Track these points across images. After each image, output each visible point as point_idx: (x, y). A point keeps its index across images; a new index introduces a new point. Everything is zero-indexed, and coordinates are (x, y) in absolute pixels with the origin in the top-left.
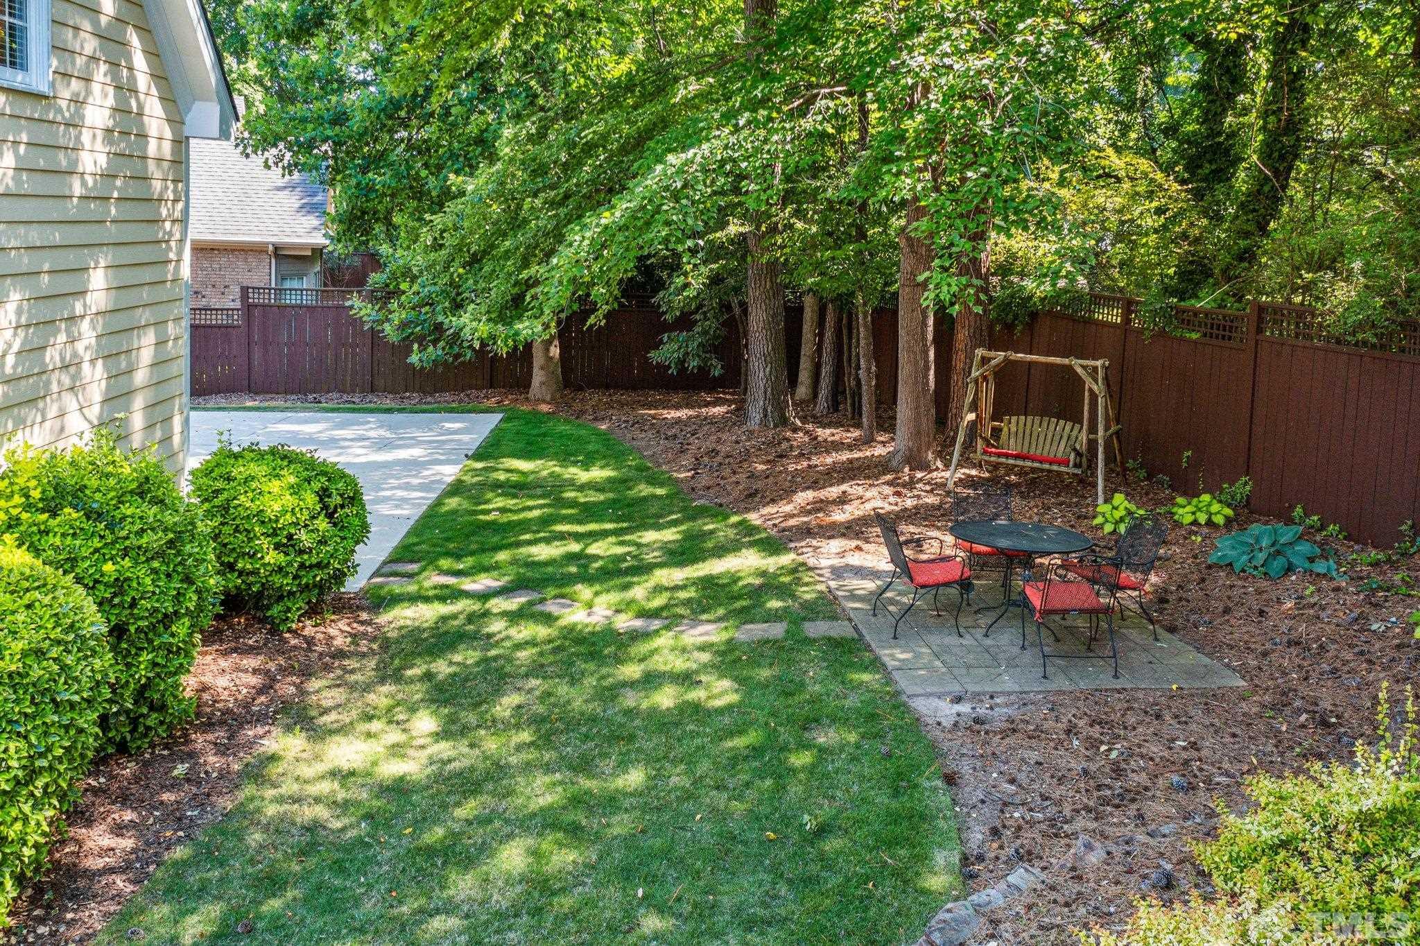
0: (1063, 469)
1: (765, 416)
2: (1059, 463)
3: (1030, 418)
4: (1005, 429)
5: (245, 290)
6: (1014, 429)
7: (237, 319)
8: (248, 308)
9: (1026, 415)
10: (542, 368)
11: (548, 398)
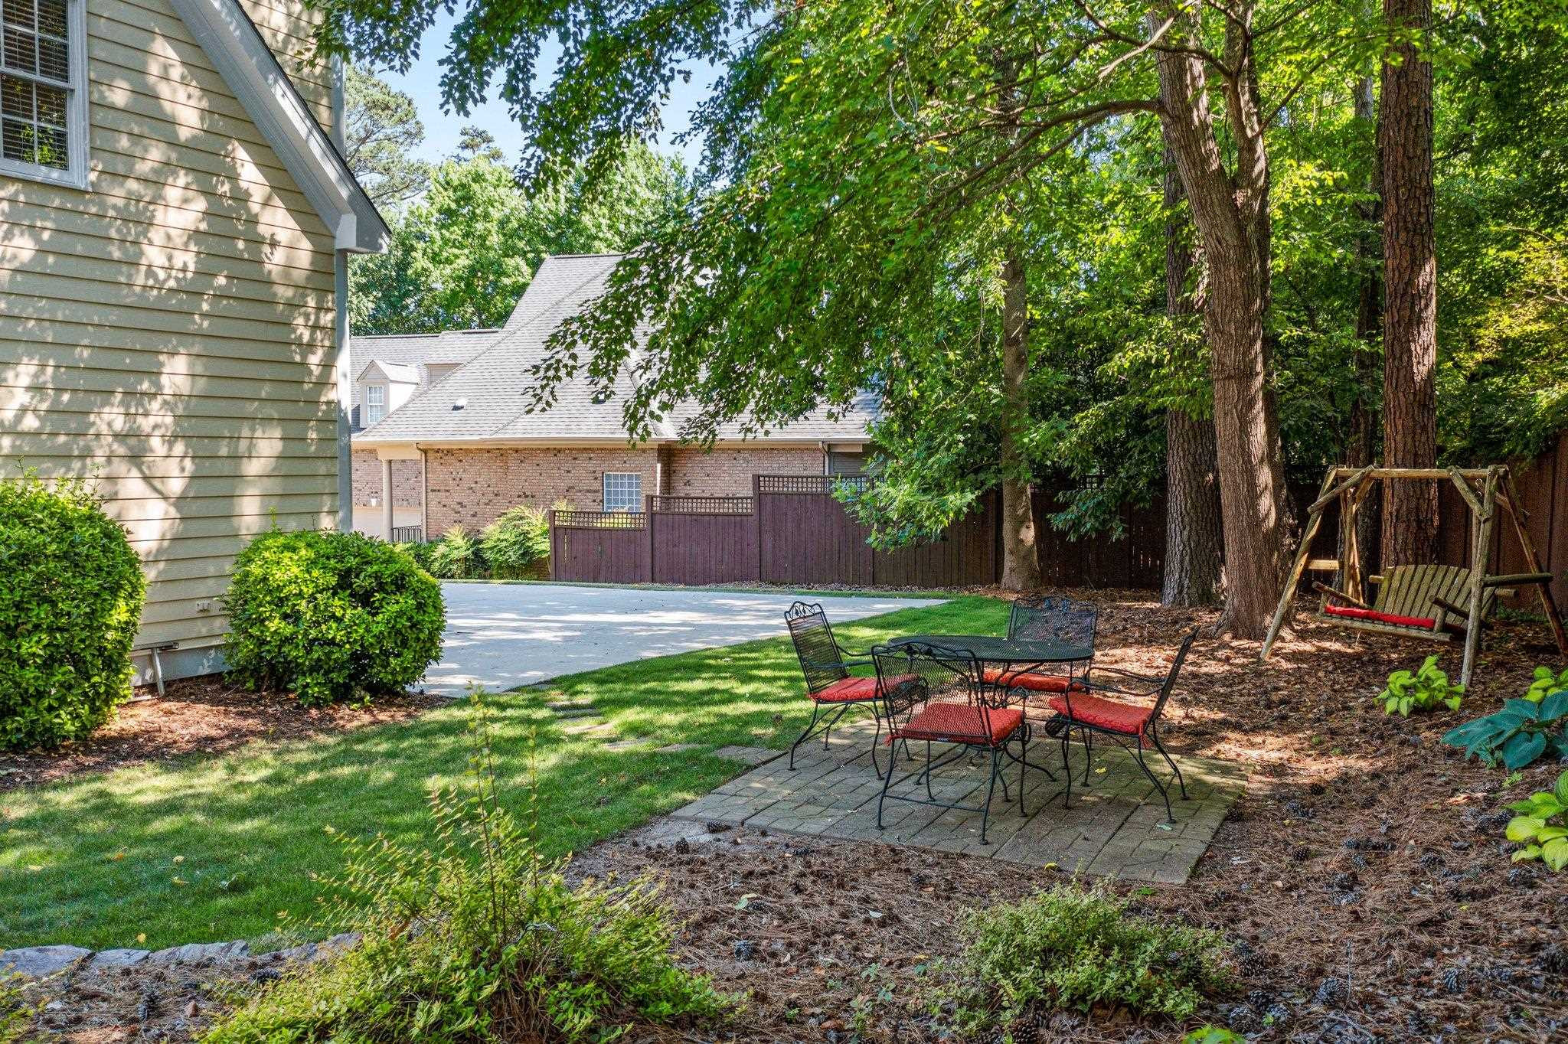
0: (1424, 634)
1: (1180, 592)
2: (1419, 625)
3: (1421, 568)
4: (1385, 585)
5: (757, 479)
6: (1396, 584)
7: (748, 507)
8: (759, 497)
9: (1416, 563)
10: (1011, 553)
11: (1019, 587)
